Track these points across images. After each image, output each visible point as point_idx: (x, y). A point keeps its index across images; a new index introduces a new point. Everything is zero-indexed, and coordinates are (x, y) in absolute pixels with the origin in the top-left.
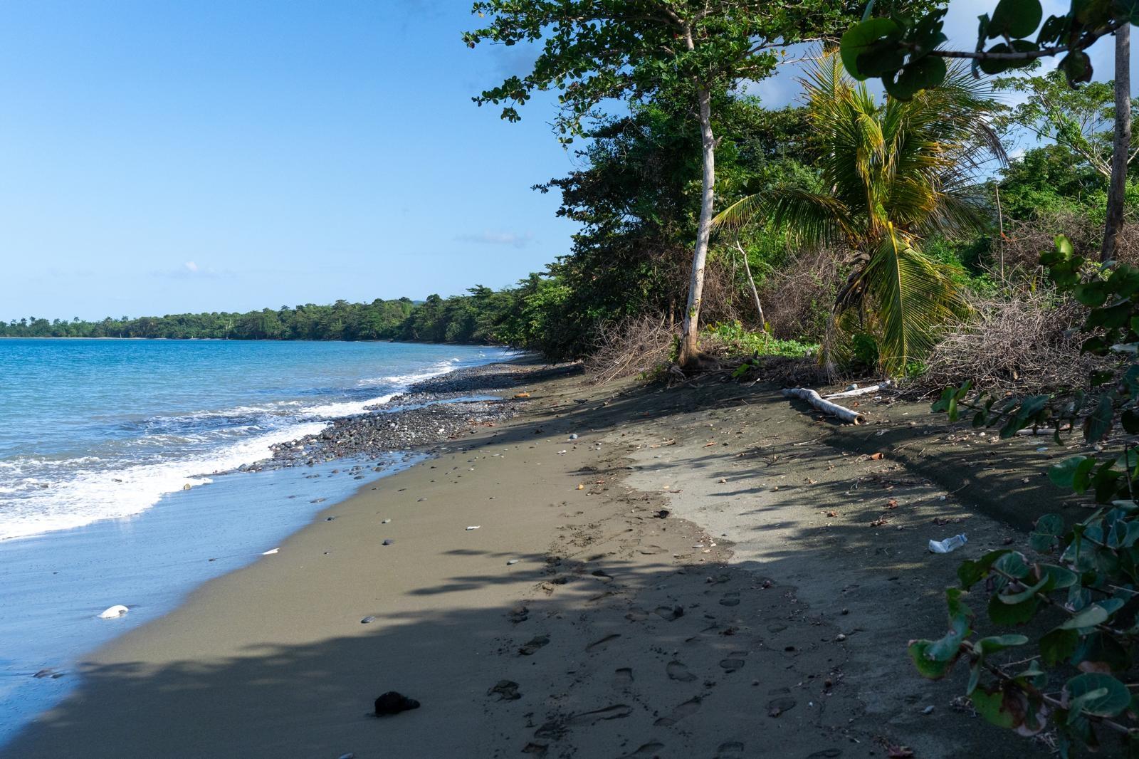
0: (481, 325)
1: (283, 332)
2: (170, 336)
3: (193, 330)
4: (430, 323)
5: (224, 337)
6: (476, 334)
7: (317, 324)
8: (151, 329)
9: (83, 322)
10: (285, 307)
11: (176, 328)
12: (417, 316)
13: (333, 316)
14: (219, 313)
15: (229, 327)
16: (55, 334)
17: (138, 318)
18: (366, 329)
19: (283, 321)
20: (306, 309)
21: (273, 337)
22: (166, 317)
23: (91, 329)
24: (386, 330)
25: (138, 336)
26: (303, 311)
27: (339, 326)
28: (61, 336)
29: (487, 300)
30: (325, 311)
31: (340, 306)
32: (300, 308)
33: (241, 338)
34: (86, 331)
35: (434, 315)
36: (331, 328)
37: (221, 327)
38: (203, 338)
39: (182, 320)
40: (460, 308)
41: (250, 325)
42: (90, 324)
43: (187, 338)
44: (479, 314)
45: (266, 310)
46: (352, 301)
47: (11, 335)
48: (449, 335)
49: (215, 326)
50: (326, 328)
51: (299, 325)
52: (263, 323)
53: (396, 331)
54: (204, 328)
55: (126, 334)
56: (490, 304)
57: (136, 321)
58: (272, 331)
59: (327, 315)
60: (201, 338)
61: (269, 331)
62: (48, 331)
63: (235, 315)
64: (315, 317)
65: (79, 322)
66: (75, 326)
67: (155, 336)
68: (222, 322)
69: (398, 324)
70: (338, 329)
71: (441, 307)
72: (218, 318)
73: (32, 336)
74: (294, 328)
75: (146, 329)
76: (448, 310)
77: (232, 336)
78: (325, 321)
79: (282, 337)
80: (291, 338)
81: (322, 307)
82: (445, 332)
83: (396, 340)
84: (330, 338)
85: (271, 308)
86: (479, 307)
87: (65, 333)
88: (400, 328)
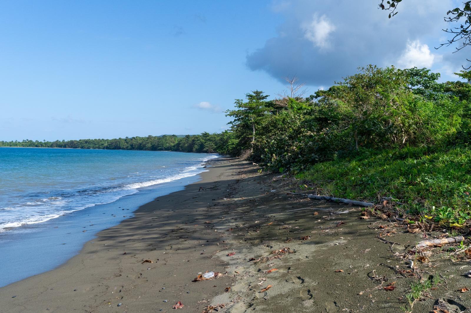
0: (206, 146)
1: (127, 147)
2: (82, 148)
3: (92, 145)
4: (186, 145)
5: (104, 148)
6: (205, 149)
7: (141, 144)
8: (75, 145)
9: (48, 142)
10: (127, 137)
11: (85, 145)
12: (181, 142)
13: (147, 142)
14: (101, 139)
15: (106, 145)
16: (36, 146)
17: (69, 140)
18: (160, 146)
19: (127, 143)
20: (136, 138)
21: (123, 149)
22: (80, 140)
23: (51, 144)
24: (168, 147)
25: (69, 147)
26: (135, 139)
27: (149, 145)
28: (39, 147)
29: (208, 138)
30: (144, 140)
31: (150, 137)
32: (134, 138)
33: (111, 149)
34: (49, 145)
35: (188, 142)
36: (146, 146)
37: (102, 145)
38: (95, 148)
39: (87, 142)
40: (198, 140)
41: (114, 144)
42: (50, 142)
43: (89, 148)
44: (205, 143)
45: (120, 138)
46: (154, 135)
47: (19, 146)
48: (194, 149)
49: (100, 144)
50: (144, 146)
51: (134, 144)
52: (119, 143)
53: (173, 147)
54: (95, 145)
55: (65, 147)
56: (209, 139)
57: (68, 142)
58: (123, 146)
59: (144, 141)
60: (94, 149)
61: (122, 146)
62: (34, 145)
63: (107, 140)
64: (140, 142)
65: (46, 142)
66: (45, 143)
67: (76, 148)
68: (103, 143)
69: (173, 145)
70: (150, 146)
71: (190, 140)
72: (101, 141)
73: (28, 147)
74: (132, 145)
75: (73, 145)
76: (193, 141)
77: (107, 148)
78: (144, 143)
79: (127, 149)
80: (131, 149)
81: (142, 138)
82: (192, 149)
83: (172, 151)
84: (146, 150)
85: (122, 138)
86: (205, 140)
87: (40, 146)
88: (174, 146)
